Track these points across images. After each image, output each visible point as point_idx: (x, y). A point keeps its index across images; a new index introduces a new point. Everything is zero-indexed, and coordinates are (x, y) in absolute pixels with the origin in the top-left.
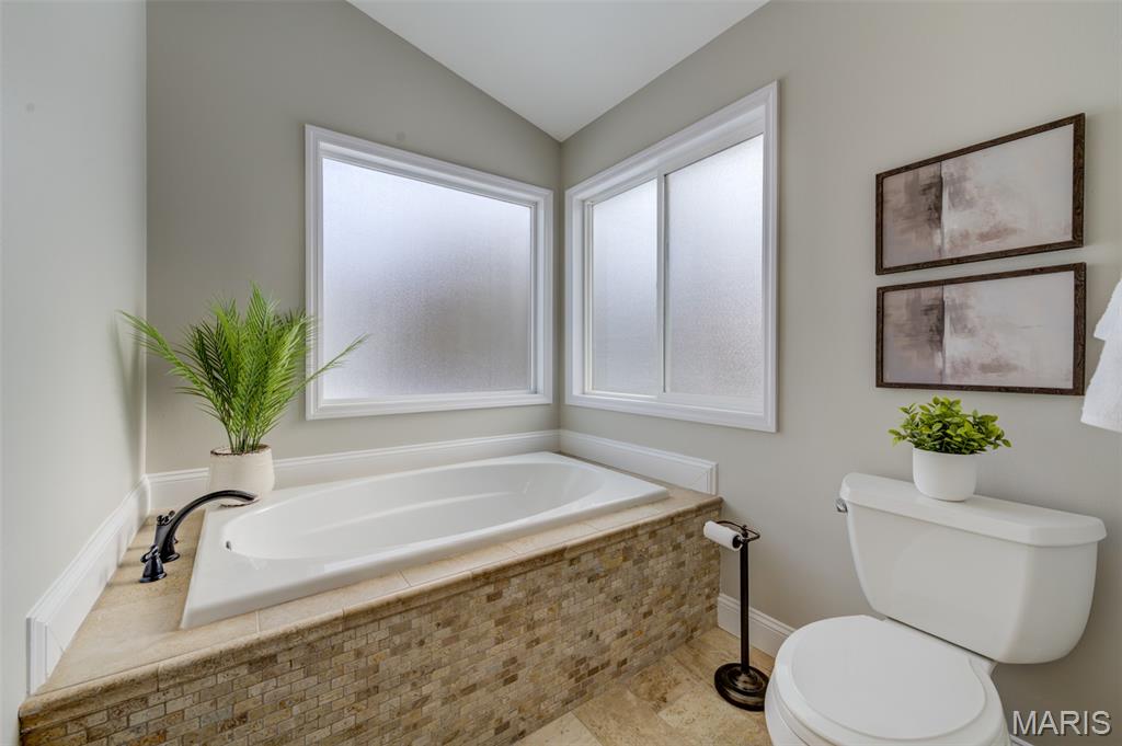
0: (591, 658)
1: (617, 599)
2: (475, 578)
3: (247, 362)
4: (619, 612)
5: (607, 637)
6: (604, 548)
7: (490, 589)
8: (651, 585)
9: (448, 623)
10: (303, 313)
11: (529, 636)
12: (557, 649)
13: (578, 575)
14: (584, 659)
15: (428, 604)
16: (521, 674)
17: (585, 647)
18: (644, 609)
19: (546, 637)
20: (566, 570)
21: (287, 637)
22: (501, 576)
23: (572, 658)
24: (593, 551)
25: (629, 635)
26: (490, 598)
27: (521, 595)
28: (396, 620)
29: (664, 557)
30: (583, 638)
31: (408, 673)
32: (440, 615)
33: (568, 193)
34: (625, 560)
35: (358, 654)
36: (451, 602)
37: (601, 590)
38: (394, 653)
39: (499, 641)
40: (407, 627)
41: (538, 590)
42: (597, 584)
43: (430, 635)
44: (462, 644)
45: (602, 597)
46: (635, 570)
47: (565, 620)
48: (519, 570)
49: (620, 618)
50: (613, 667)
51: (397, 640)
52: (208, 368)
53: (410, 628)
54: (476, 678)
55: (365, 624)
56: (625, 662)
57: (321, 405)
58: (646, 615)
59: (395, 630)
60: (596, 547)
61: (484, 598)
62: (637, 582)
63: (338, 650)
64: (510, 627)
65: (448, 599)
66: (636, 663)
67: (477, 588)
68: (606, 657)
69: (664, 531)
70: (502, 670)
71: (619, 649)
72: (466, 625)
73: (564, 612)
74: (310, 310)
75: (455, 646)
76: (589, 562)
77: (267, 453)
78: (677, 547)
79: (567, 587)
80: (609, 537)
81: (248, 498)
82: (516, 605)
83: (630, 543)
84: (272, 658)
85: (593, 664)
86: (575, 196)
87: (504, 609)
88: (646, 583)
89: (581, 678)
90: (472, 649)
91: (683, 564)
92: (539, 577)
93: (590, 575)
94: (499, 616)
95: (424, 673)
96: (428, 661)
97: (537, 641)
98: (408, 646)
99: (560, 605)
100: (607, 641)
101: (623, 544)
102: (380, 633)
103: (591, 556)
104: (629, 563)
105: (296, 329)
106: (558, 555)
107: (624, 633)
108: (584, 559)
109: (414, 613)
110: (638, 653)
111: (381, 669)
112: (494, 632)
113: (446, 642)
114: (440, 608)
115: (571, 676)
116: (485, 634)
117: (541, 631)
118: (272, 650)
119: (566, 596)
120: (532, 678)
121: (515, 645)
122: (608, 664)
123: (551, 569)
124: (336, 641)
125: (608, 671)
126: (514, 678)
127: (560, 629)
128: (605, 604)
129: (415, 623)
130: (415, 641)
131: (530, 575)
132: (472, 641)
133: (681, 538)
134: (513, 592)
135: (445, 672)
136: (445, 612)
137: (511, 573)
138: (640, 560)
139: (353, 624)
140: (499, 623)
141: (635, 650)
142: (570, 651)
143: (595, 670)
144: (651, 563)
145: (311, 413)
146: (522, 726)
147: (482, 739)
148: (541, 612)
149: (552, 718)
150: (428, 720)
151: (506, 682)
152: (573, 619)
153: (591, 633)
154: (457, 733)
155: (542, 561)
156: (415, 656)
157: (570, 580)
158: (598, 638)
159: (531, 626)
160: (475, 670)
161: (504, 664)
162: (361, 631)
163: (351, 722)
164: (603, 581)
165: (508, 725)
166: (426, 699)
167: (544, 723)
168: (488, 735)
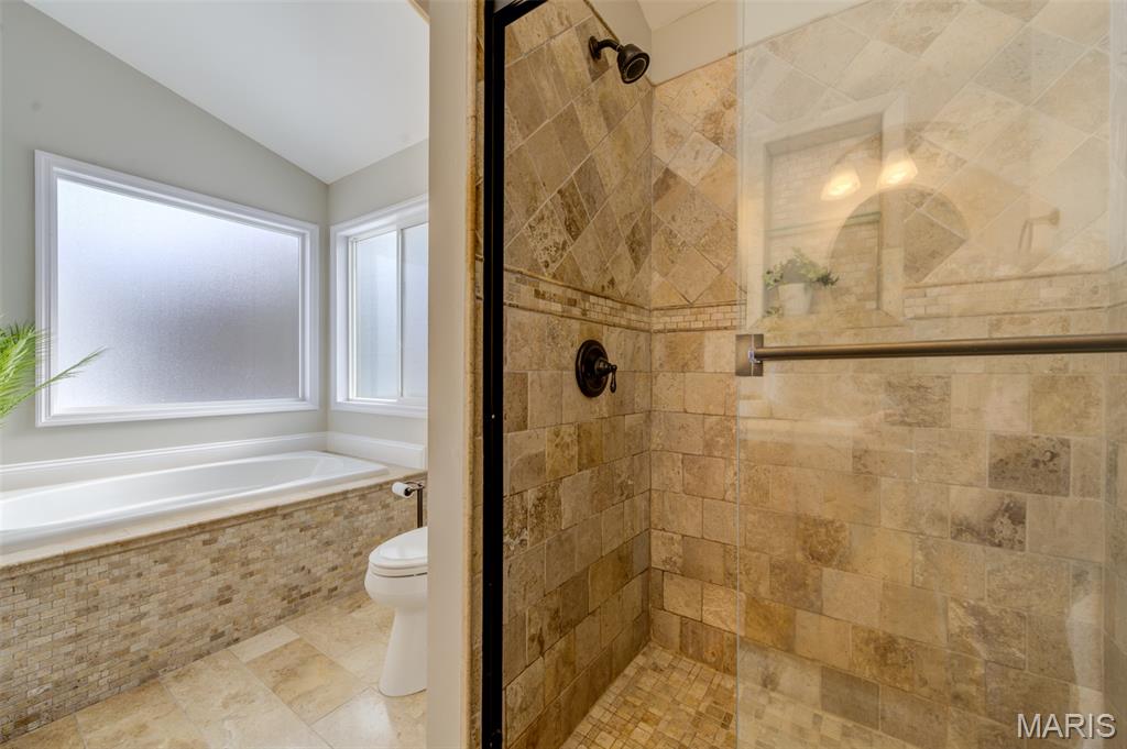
0: (302, 586)
1: (328, 544)
2: (191, 528)
4: (330, 552)
5: (318, 571)
6: (315, 507)
7: (206, 536)
8: (361, 534)
9: (165, 560)
10: (32, 327)
11: (243, 570)
12: (270, 580)
13: (291, 527)
14: (296, 587)
15: (146, 547)
16: (235, 597)
17: (297, 579)
18: (355, 550)
19: (259, 572)
20: (278, 522)
22: (215, 526)
23: (285, 586)
24: (306, 509)
25: (340, 570)
26: (205, 543)
27: (234, 541)
28: (116, 558)
29: (374, 514)
30: (295, 572)
31: (127, 597)
32: (157, 555)
33: (333, 229)
34: (336, 516)
35: (79, 582)
36: (168, 545)
37: (313, 537)
38: (113, 581)
39: (213, 574)
40: (127, 563)
41: (253, 537)
42: (309, 533)
43: (149, 569)
44: (178, 576)
45: (314, 542)
46: (345, 523)
47: (277, 559)
48: (234, 522)
49: (331, 557)
50: (324, 592)
51: (116, 572)
53: (129, 564)
54: (191, 600)
55: (86, 561)
56: (336, 588)
57: (55, 412)
58: (355, 555)
59: (113, 566)
60: (308, 506)
61: (201, 544)
62: (347, 532)
63: (59, 580)
64: (225, 564)
65: (165, 543)
66: (346, 589)
67: (193, 535)
68: (318, 585)
69: (374, 495)
70: (216, 594)
71: (328, 582)
72: (182, 562)
73: (278, 553)
74: (42, 323)
75: (171, 578)
76: (302, 517)
78: (385, 506)
79: (280, 535)
80: (320, 499)
82: (231, 547)
83: (340, 504)
85: (305, 591)
87: (219, 551)
88: (357, 532)
89: (294, 600)
90: (190, 579)
91: (392, 518)
92: (254, 528)
93: (302, 526)
94: (216, 555)
95: (143, 596)
96: (145, 588)
97: (251, 574)
98: (127, 577)
99: (273, 549)
100: (318, 574)
101: (334, 504)
102: (101, 567)
103: (304, 512)
104: (340, 518)
105: (23, 342)
106: (272, 511)
107: (335, 568)
108: (296, 515)
109: (132, 553)
110: (349, 583)
111: (100, 593)
112: (209, 568)
113: (162, 575)
114: (158, 549)
115: (284, 599)
116: (201, 569)
117: (252, 568)
119: (279, 541)
120: (246, 601)
121: (230, 576)
122: (319, 590)
123: (265, 522)
125: (318, 595)
126: (228, 601)
127: (273, 565)
128: (317, 547)
129: (134, 560)
130: (133, 574)
131: (243, 527)
132: (188, 573)
133: (390, 500)
134: (228, 538)
136: (164, 552)
137: (225, 525)
138: (351, 515)
139: (73, 560)
140: (213, 561)
141: (346, 580)
142: (283, 581)
143: (308, 595)
144: (361, 518)
145: (42, 419)
146: (236, 635)
147: (198, 644)
148: (255, 553)
149: (265, 629)
150: (146, 630)
151: (221, 603)
152: (285, 558)
153: (303, 568)
154: (173, 640)
155: (257, 515)
156: (133, 585)
157: (283, 530)
158: (309, 571)
159: (246, 563)
160: (192, 595)
161: (220, 590)
162: (79, 567)
163: (72, 631)
164: (315, 531)
165: (222, 634)
166: (143, 616)
167: (258, 632)
168: (203, 642)
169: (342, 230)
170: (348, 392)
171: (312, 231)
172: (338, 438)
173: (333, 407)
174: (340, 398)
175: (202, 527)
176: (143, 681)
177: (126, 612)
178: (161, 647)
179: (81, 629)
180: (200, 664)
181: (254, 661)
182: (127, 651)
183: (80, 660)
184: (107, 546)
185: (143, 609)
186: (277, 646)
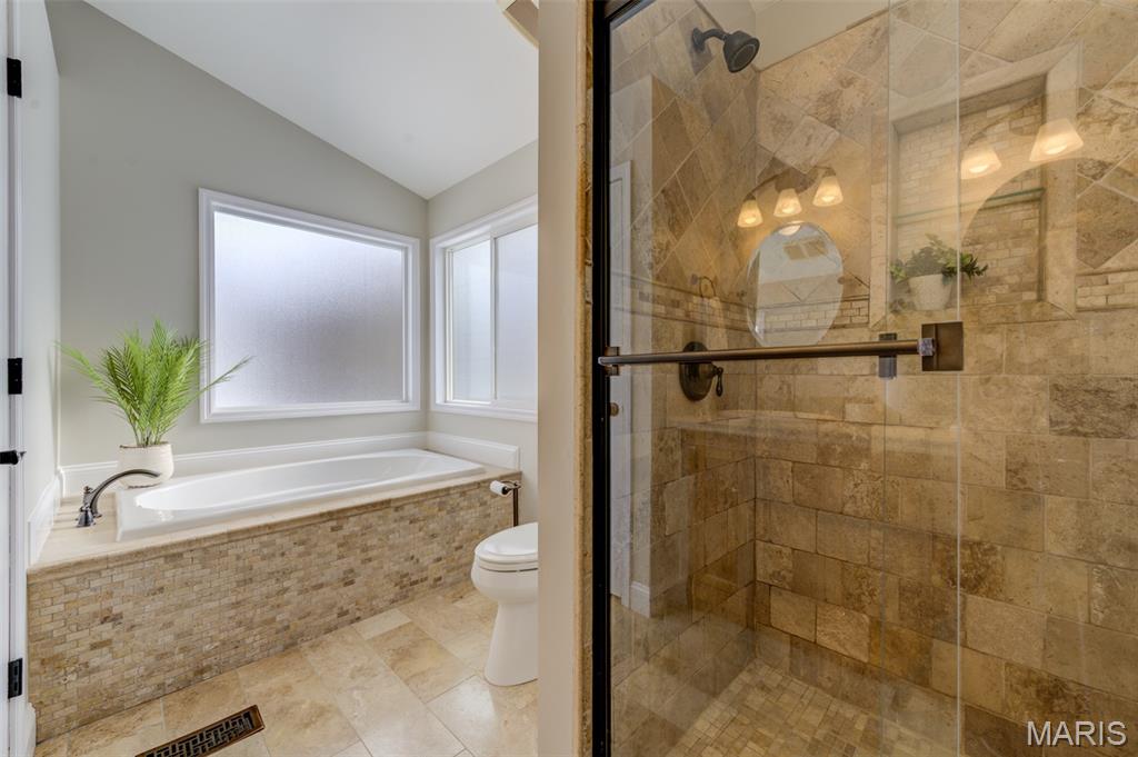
0: (412, 574)
1: (433, 536)
2: (322, 515)
3: (153, 376)
4: (435, 545)
5: (425, 561)
6: (423, 501)
7: (334, 523)
8: (462, 529)
9: (303, 543)
10: (197, 337)
11: (363, 556)
12: (386, 567)
13: (402, 518)
14: (407, 575)
15: (287, 530)
16: (357, 580)
17: (408, 567)
18: (456, 544)
19: (377, 557)
20: (392, 514)
21: (190, 542)
22: (341, 515)
23: (398, 573)
24: (414, 503)
25: (444, 561)
26: (333, 529)
27: (356, 529)
28: (265, 538)
29: (473, 510)
30: (406, 560)
31: (273, 573)
32: (296, 537)
33: (432, 241)
34: (440, 510)
35: (238, 558)
36: (304, 530)
37: (421, 529)
38: (263, 558)
39: (340, 558)
40: (272, 543)
41: (371, 526)
42: (417, 525)
43: (290, 549)
44: (312, 557)
45: (421, 534)
46: (448, 517)
47: (391, 547)
48: (356, 511)
49: (436, 549)
50: (430, 581)
51: (265, 551)
52: (117, 383)
53: (275, 544)
54: (322, 580)
55: (243, 539)
56: (440, 579)
57: (214, 411)
58: (457, 549)
59: (264, 545)
60: (416, 500)
61: (330, 530)
62: (450, 526)
63: (224, 554)
64: (349, 549)
65: (302, 527)
66: (449, 580)
67: (324, 522)
68: (424, 574)
69: (473, 492)
70: (342, 576)
71: (434, 571)
72: (316, 545)
73: (391, 542)
74: (203, 337)
75: (307, 559)
76: (410, 510)
77: (168, 448)
78: (483, 504)
79: (394, 525)
80: (426, 494)
82: (353, 535)
83: (444, 499)
84: (180, 555)
85: (414, 578)
86: (437, 244)
87: (344, 537)
88: (458, 527)
89: (404, 586)
90: (321, 561)
91: (489, 515)
92: (372, 518)
93: (412, 518)
94: (342, 541)
95: (285, 573)
96: (287, 566)
97: (370, 560)
98: (273, 555)
99: (387, 537)
100: (426, 564)
101: (438, 500)
102: (254, 545)
103: (412, 506)
104: (444, 512)
105: (191, 352)
106: (386, 503)
107: (439, 559)
108: (407, 507)
109: (277, 535)
110: (451, 574)
111: (255, 568)
112: (336, 552)
113: (300, 555)
114: (296, 533)
115: (396, 585)
116: (330, 552)
117: (372, 554)
118: (180, 550)
119: (393, 532)
120: (366, 584)
121: (353, 560)
122: (426, 579)
123: (380, 513)
124: (222, 548)
125: (425, 583)
126: (352, 582)
127: (388, 553)
128: (424, 539)
129: (279, 541)
130: (277, 553)
131: (365, 516)
132: (320, 555)
133: (487, 498)
134: (351, 526)
135: (301, 574)
136: (301, 535)
137: (349, 514)
138: (453, 510)
139: (234, 538)
140: (340, 545)
141: (448, 571)
142: (396, 568)
143: (416, 582)
144: (462, 513)
145: (205, 417)
146: (358, 614)
147: (328, 619)
148: (373, 541)
149: (381, 611)
150: (288, 603)
151: (346, 584)
152: (398, 547)
153: (412, 558)
154: (309, 614)
155: (374, 506)
156: (278, 562)
157: (396, 521)
158: (418, 561)
159: (365, 549)
160: (323, 575)
161: (345, 573)
162: (240, 544)
163: (233, 599)
164: (422, 523)
165: (347, 612)
166: (286, 590)
167: (375, 614)
168: (332, 617)
169: (440, 242)
170: (446, 395)
171: (413, 244)
172: (437, 438)
173: (433, 408)
174: (439, 400)
175: (330, 515)
176: (286, 647)
177: (273, 586)
178: (300, 619)
179: (240, 597)
180: (329, 637)
181: (374, 639)
182: (274, 619)
183: (240, 624)
184: (259, 528)
185: (286, 584)
186: (392, 628)
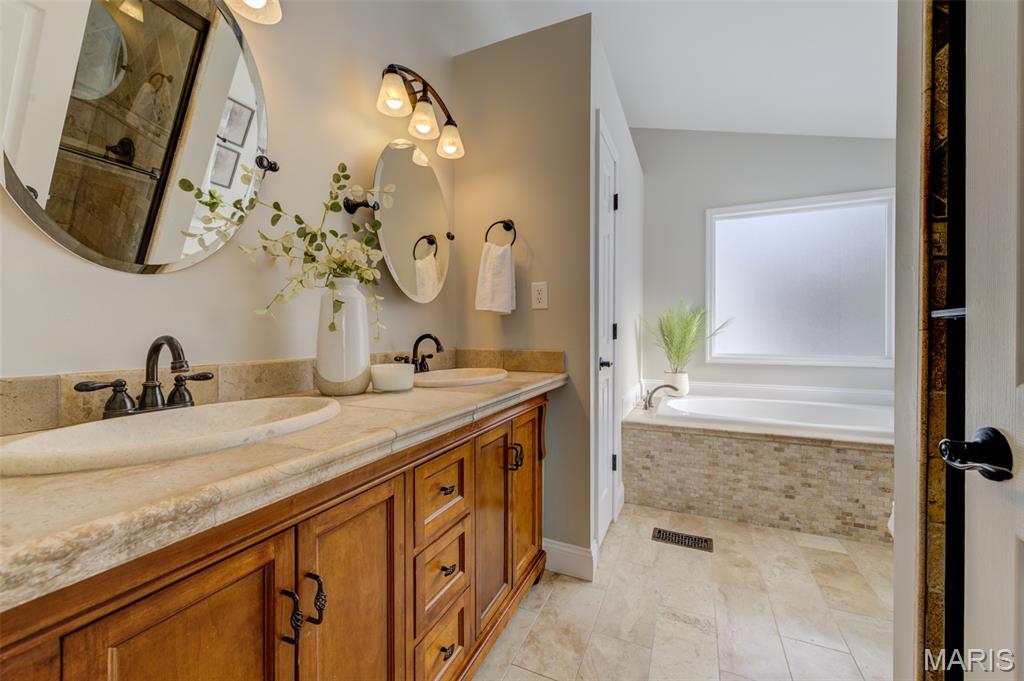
0: (856, 516)
1: (885, 489)
2: (766, 436)
3: (678, 333)
4: (887, 499)
5: (873, 511)
6: (871, 452)
7: (777, 445)
9: (752, 452)
10: (704, 307)
11: (803, 480)
12: (826, 497)
13: (845, 461)
14: (851, 514)
15: (741, 439)
16: (797, 497)
17: (850, 507)
19: (815, 486)
20: (833, 454)
21: (683, 429)
22: (783, 440)
23: (840, 508)
24: (860, 450)
26: (776, 449)
27: (798, 456)
28: (726, 440)
30: (849, 500)
31: (731, 465)
32: (747, 446)
35: (710, 447)
36: (753, 443)
37: (867, 478)
38: (725, 453)
39: (781, 473)
41: (810, 458)
42: (864, 472)
43: (743, 453)
44: (760, 464)
45: (869, 483)
47: (831, 483)
48: (797, 441)
50: (880, 533)
51: (726, 449)
53: (732, 446)
54: (766, 485)
55: (712, 436)
57: (713, 355)
59: (725, 444)
60: (861, 448)
61: (773, 449)
63: (701, 442)
64: (790, 469)
65: (752, 440)
67: (768, 441)
68: (872, 523)
70: (783, 488)
72: (761, 457)
73: (832, 478)
74: (708, 305)
75: (755, 464)
76: (856, 456)
77: (686, 375)
79: (834, 464)
80: (875, 445)
81: (676, 389)
82: (794, 459)
84: (679, 434)
85: (859, 521)
87: (786, 458)
89: (847, 524)
90: (766, 470)
92: (812, 451)
93: (857, 464)
94: (782, 461)
95: (738, 469)
96: (740, 464)
97: (810, 486)
98: (731, 454)
99: (828, 474)
102: (718, 442)
103: (858, 452)
105: (698, 317)
106: (827, 443)
108: (850, 452)
109: (733, 441)
111: (719, 457)
112: (779, 468)
113: (750, 460)
114: (747, 443)
115: (838, 519)
116: (773, 466)
117: (812, 481)
118: (679, 431)
119: (834, 469)
120: (806, 504)
121: (793, 480)
122: (875, 528)
123: (821, 449)
124: (702, 438)
125: (873, 532)
126: (792, 497)
127: (828, 487)
128: (872, 488)
129: (735, 445)
130: (735, 453)
131: (804, 447)
132: (765, 466)
134: (791, 452)
135: (751, 473)
136: (750, 446)
137: (790, 441)
139: (707, 434)
140: (781, 464)
142: (838, 503)
143: (862, 526)
145: (708, 359)
146: (798, 525)
147: (772, 516)
148: (812, 471)
149: (821, 534)
150: (740, 490)
151: (787, 496)
152: (840, 485)
153: (857, 501)
154: (756, 505)
155: (814, 442)
156: (733, 459)
157: (837, 461)
158: (864, 507)
159: (805, 475)
160: (767, 481)
161: (786, 487)
162: (711, 438)
163: (707, 472)
164: (870, 473)
165: (787, 519)
166: (739, 481)
167: (814, 533)
168: (775, 517)
175: (773, 438)
176: (740, 521)
177: (729, 474)
178: (750, 505)
179: (711, 473)
180: (771, 529)
181: (807, 548)
182: (731, 497)
183: (710, 490)
184: (722, 432)
185: (740, 477)
186: (827, 549)
